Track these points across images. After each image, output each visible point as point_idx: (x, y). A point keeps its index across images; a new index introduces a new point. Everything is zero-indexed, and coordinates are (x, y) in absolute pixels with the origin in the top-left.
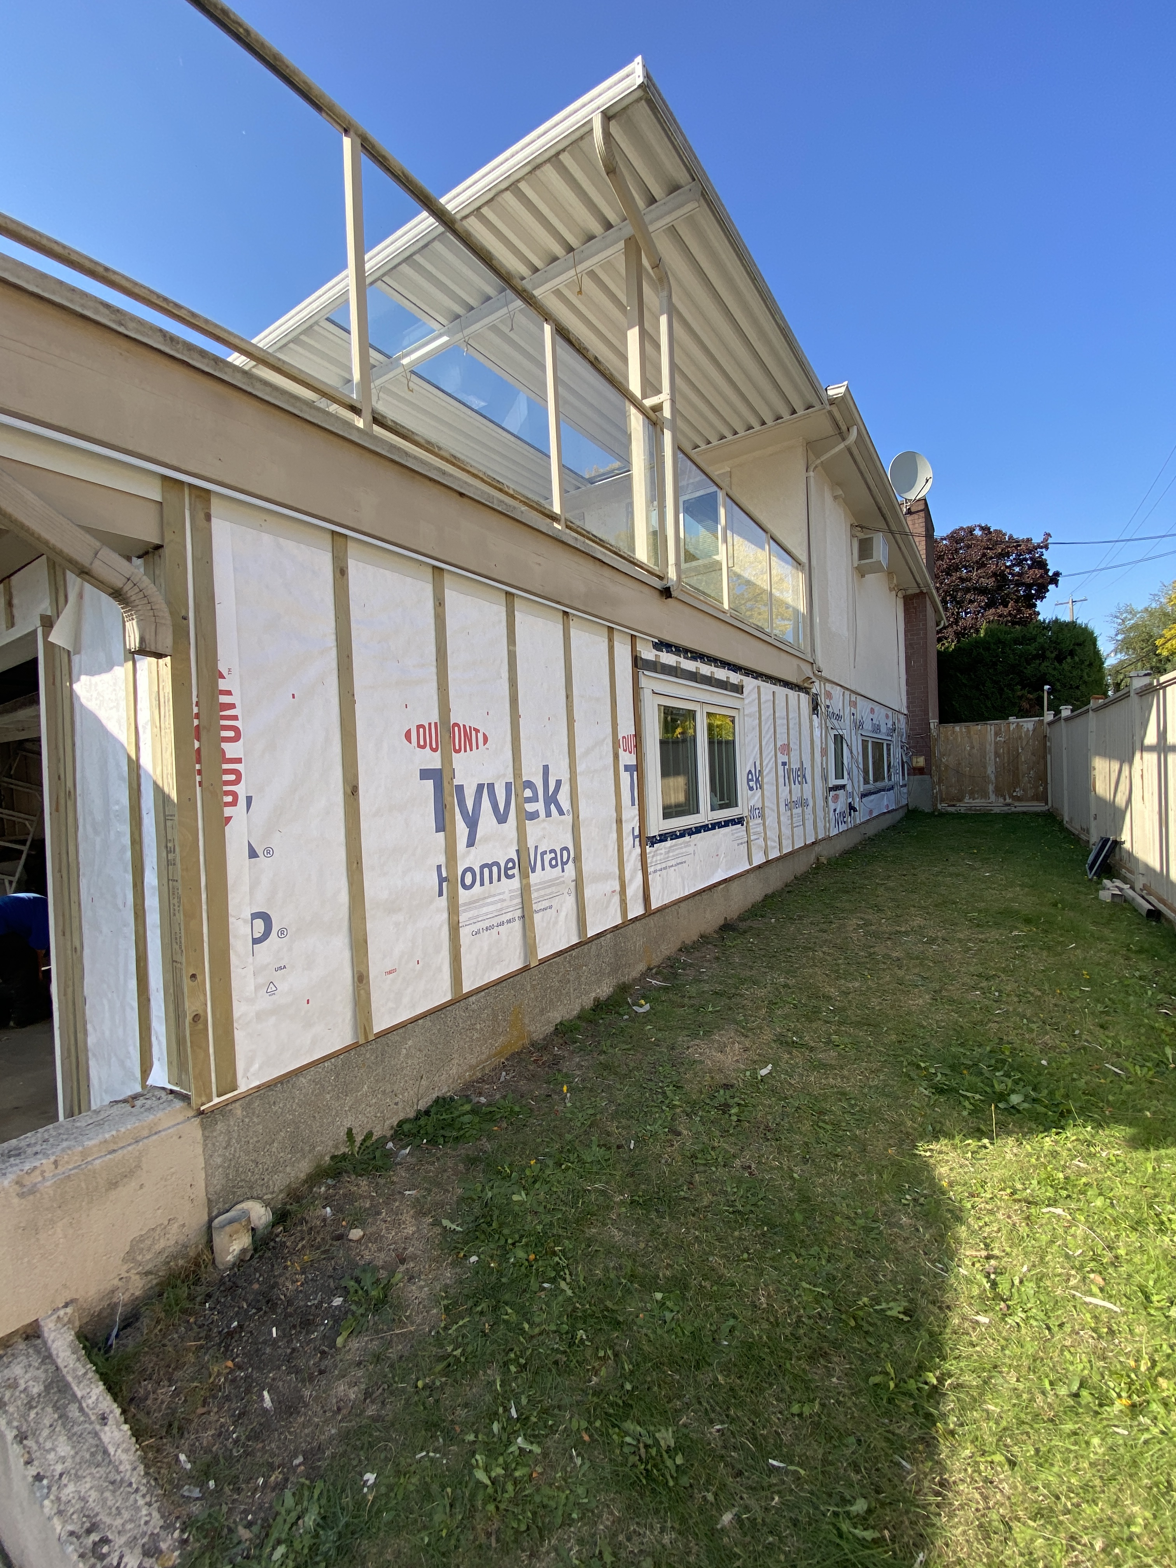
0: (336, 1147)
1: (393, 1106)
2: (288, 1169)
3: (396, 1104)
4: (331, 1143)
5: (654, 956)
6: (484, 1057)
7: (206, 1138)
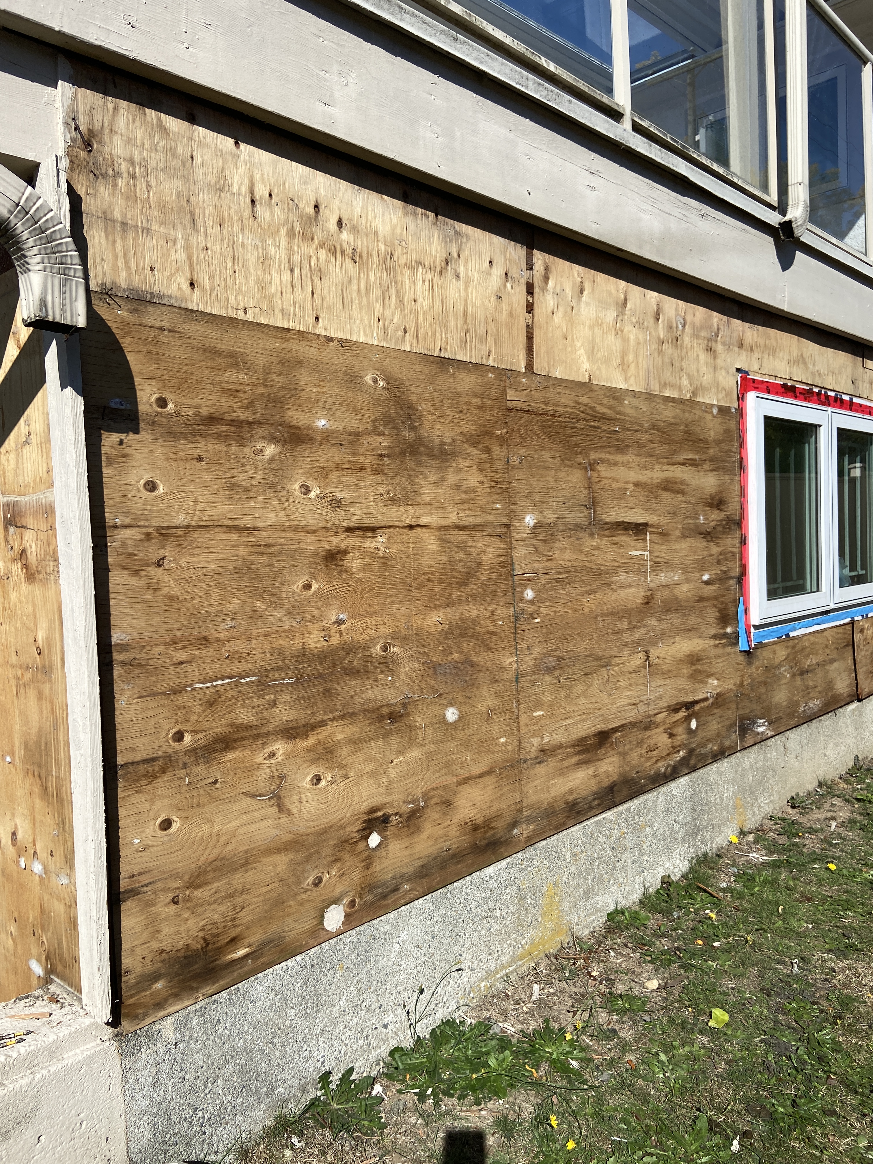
0: (304, 1090)
1: (381, 1029)
2: (238, 1119)
3: (385, 1026)
4: (296, 1083)
5: (749, 814)
6: (505, 959)
7: (126, 1070)
